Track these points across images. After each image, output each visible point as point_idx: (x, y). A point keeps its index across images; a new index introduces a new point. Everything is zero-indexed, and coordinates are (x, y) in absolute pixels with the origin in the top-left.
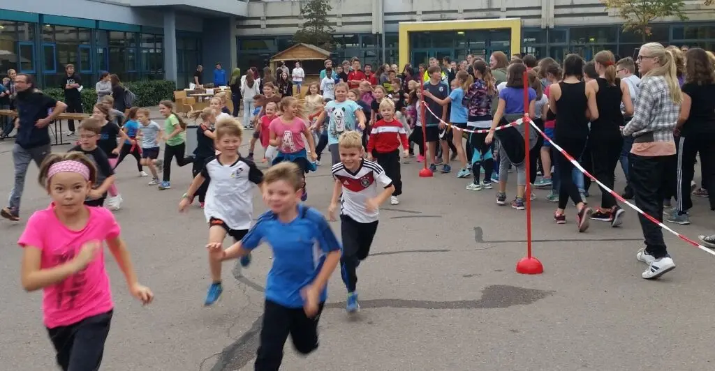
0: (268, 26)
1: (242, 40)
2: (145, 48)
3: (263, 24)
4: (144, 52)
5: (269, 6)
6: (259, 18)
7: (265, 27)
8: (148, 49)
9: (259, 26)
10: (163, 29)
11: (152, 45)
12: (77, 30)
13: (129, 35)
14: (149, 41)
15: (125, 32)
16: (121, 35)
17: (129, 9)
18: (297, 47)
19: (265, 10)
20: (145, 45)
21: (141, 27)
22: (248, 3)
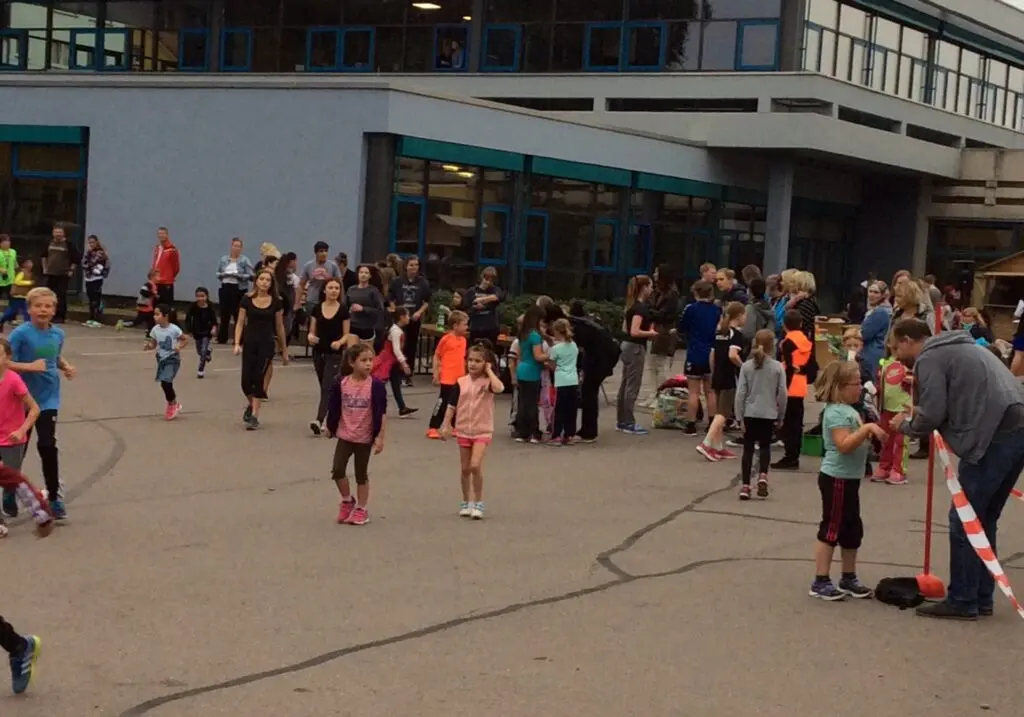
0: (1000, 201)
2: (729, 232)
3: (990, 196)
4: (727, 238)
5: (1008, 159)
6: (981, 183)
7: (994, 202)
8: (737, 233)
9: (980, 200)
10: (765, 196)
11: (743, 225)
12: (592, 186)
13: (698, 203)
14: (740, 216)
15: (691, 197)
16: (682, 201)
17: (701, 154)
18: (1015, 258)
19: (997, 166)
20: (729, 224)
21: (725, 188)
22: (963, 150)
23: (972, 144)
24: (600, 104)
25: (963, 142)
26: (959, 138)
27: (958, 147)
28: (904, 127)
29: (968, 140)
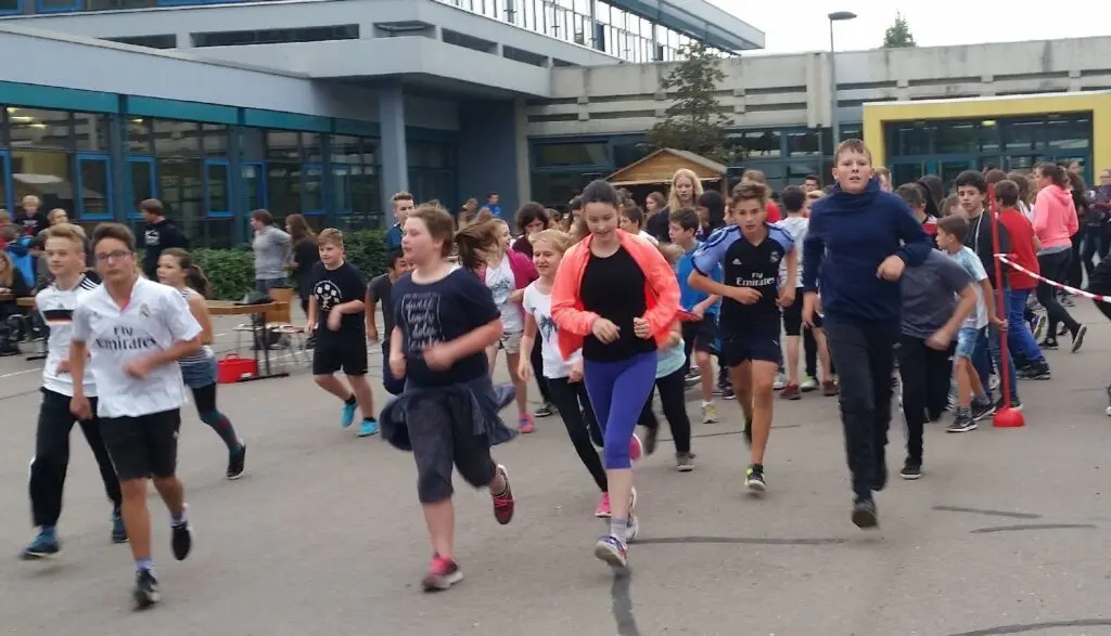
0: (594, 116)
1: (539, 145)
2: (341, 166)
3: (583, 111)
4: (341, 173)
5: (595, 77)
6: (573, 100)
7: (587, 117)
8: (348, 166)
9: (574, 117)
10: (377, 126)
11: (354, 158)
12: (200, 129)
13: (308, 140)
14: (349, 149)
16: (290, 139)
17: (306, 85)
18: (657, 156)
19: (586, 84)
20: (341, 158)
21: (332, 120)
22: (552, 69)
23: (559, 63)
24: (184, 40)
25: (550, 61)
26: (546, 57)
27: (547, 67)
28: (500, 50)
29: (555, 60)
